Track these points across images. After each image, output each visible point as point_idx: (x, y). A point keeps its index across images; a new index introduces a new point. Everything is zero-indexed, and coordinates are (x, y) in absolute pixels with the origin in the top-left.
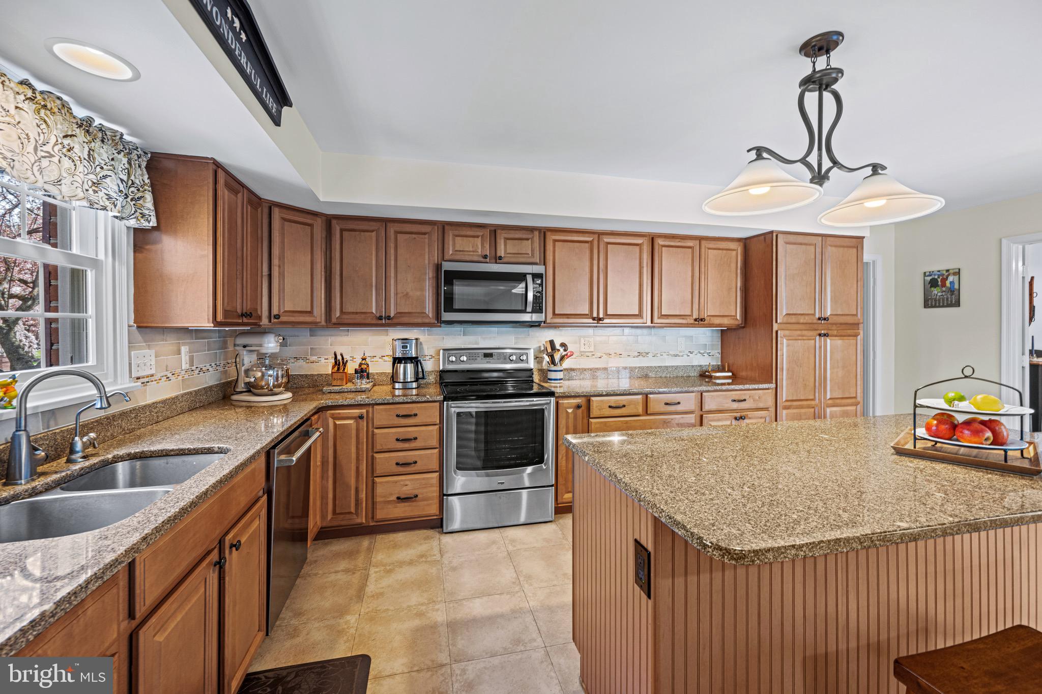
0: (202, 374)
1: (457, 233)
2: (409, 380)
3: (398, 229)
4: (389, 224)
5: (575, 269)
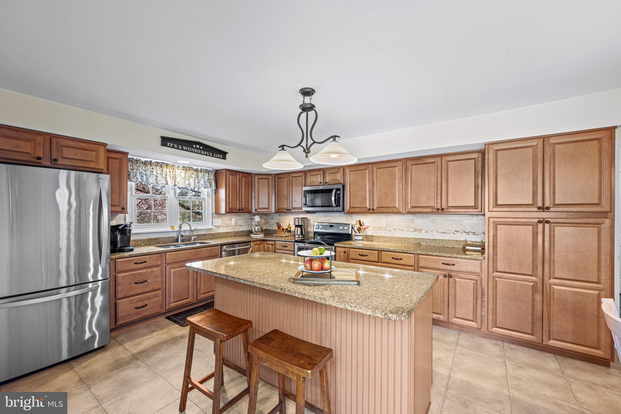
0: (241, 227)
1: (311, 174)
2: (299, 234)
3: (292, 176)
4: (290, 174)
5: (360, 184)
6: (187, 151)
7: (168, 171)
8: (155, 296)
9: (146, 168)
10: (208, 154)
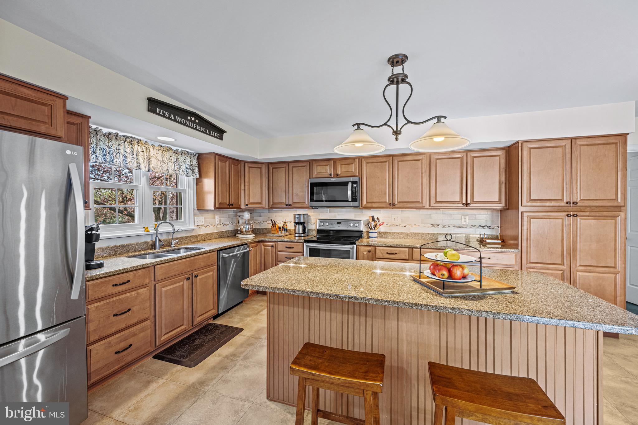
0: (225, 225)
1: (318, 164)
2: (300, 233)
3: (293, 165)
4: (290, 164)
5: (378, 177)
6: (180, 123)
7: (140, 150)
8: (143, 330)
9: (110, 142)
10: (204, 131)
